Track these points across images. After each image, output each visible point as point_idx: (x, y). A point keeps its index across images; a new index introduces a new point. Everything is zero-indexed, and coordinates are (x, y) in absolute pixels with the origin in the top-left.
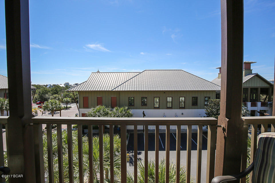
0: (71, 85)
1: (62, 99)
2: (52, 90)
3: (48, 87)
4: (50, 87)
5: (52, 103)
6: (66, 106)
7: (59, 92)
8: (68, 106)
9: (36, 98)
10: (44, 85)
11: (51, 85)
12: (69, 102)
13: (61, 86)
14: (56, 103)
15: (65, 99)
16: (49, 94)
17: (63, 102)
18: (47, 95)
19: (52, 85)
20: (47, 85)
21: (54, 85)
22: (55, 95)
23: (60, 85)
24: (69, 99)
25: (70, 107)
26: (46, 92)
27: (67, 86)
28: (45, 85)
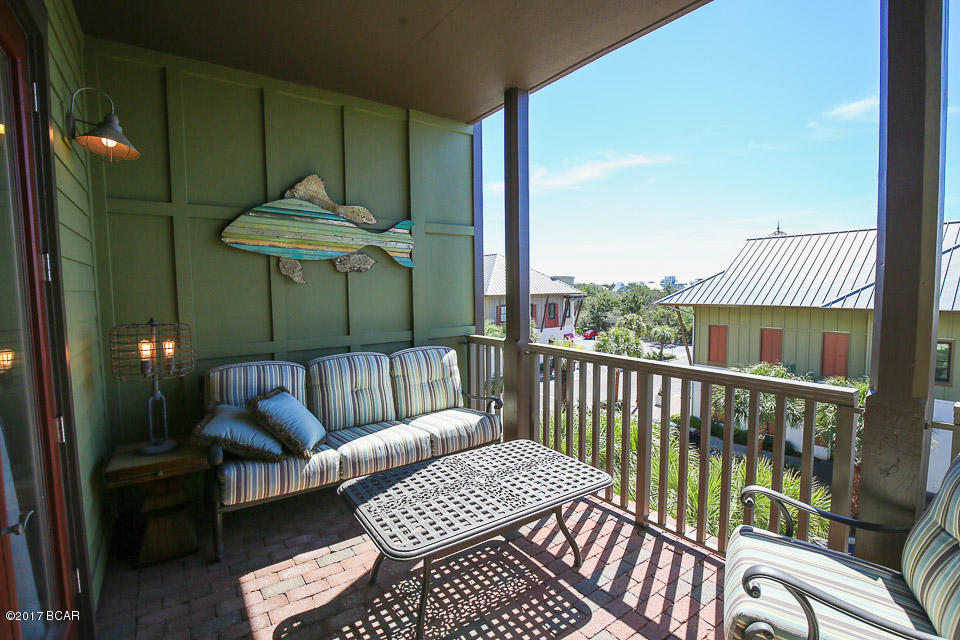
0: (681, 285)
1: (649, 328)
2: (624, 301)
3: (615, 290)
4: (619, 292)
5: (617, 338)
6: (658, 351)
7: (643, 306)
8: (667, 352)
9: (583, 319)
10: (606, 286)
11: (622, 285)
12: (668, 339)
13: (652, 287)
14: (627, 340)
15: (658, 329)
16: (616, 310)
17: (649, 339)
18: (609, 314)
19: (626, 284)
20: (613, 286)
21: (632, 285)
22: (629, 316)
23: (649, 286)
24: (668, 330)
25: (672, 357)
26: (608, 306)
27: (670, 286)
28: (610, 284)
